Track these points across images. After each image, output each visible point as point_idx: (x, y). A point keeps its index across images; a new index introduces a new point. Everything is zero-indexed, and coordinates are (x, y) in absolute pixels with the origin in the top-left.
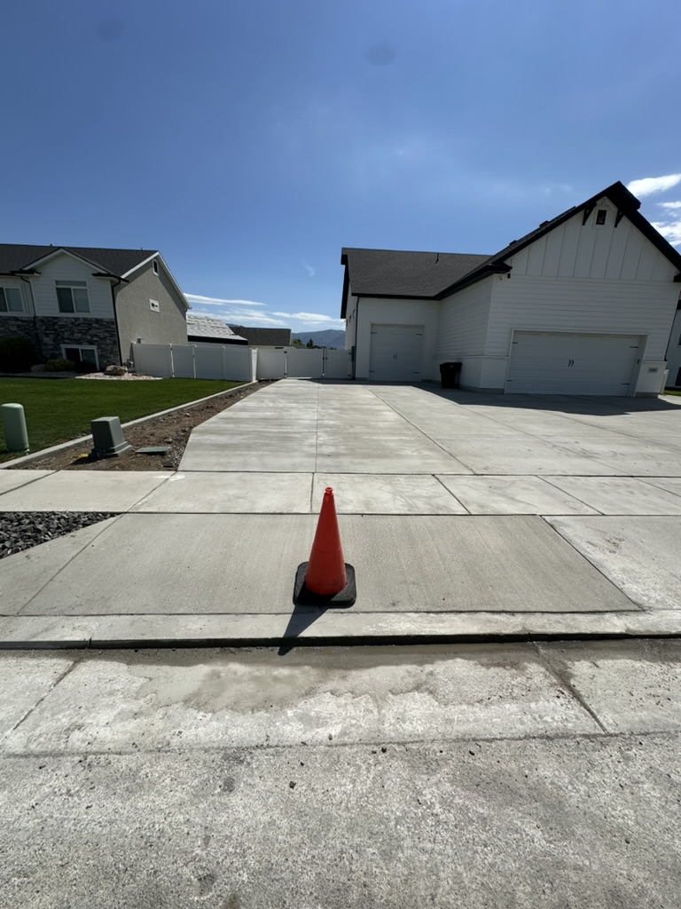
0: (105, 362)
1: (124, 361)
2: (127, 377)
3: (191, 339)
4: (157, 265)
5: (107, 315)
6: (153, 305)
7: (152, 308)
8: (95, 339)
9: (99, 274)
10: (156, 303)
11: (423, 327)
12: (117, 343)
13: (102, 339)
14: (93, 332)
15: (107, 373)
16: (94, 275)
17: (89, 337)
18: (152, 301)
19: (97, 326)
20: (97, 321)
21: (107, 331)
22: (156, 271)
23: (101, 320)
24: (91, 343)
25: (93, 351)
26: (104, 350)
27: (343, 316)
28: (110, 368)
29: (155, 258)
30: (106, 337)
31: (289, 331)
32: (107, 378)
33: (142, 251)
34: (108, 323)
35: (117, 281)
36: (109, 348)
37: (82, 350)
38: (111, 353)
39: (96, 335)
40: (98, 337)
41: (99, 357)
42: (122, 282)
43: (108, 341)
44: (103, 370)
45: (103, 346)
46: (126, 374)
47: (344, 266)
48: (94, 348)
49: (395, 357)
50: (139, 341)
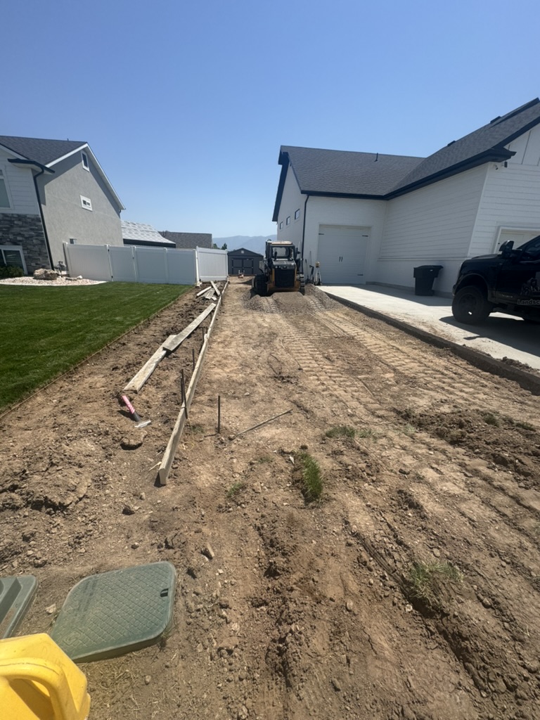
0: (33, 264)
1: (56, 264)
2: (60, 282)
3: (126, 242)
4: (86, 157)
5: (30, 209)
6: (85, 202)
7: (83, 206)
8: (19, 238)
9: (17, 161)
10: (88, 201)
11: (369, 228)
12: (45, 243)
13: (26, 238)
14: (16, 230)
15: (37, 278)
16: (10, 161)
17: (11, 236)
18: (83, 198)
19: (20, 223)
20: (20, 217)
21: (32, 230)
22: (86, 165)
23: (25, 216)
24: (15, 243)
25: (19, 251)
26: (30, 251)
27: (275, 218)
28: (39, 272)
29: (84, 149)
30: (31, 237)
31: (210, 235)
32: (36, 283)
33: (68, 141)
34: (33, 220)
35: (41, 170)
36: (36, 248)
37: (4, 251)
38: (39, 255)
39: (19, 234)
40: (23, 236)
41: (26, 259)
42: (46, 172)
43: (34, 241)
44: (30, 274)
45: (29, 247)
46: (59, 279)
47: (281, 166)
48: (19, 248)
49: (341, 259)
50: (72, 241)
